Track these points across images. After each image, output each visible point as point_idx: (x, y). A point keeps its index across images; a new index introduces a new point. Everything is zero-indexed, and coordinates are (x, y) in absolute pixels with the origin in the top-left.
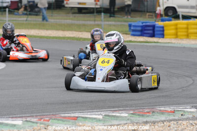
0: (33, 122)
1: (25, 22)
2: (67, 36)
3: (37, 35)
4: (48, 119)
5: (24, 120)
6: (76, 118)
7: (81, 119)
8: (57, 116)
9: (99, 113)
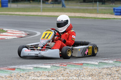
0: (57, 67)
1: (52, 8)
4: (66, 65)
5: (52, 65)
6: (82, 64)
7: (85, 64)
8: (71, 63)
9: (96, 61)
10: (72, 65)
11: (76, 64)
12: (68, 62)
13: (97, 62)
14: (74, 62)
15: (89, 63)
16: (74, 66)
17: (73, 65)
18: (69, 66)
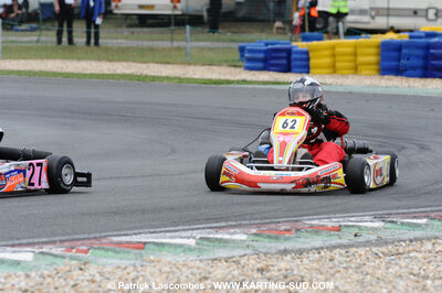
0: (56, 256)
1: (35, 45)
2: (118, 72)
3: (59, 70)
4: (85, 248)
5: (37, 251)
6: (142, 246)
7: (153, 247)
8: (104, 241)
9: (189, 233)
10: (107, 250)
11: (119, 244)
12: (94, 238)
13: (194, 238)
14: (115, 239)
15: (164, 241)
16: (115, 252)
17: (112, 250)
18: (98, 251)
